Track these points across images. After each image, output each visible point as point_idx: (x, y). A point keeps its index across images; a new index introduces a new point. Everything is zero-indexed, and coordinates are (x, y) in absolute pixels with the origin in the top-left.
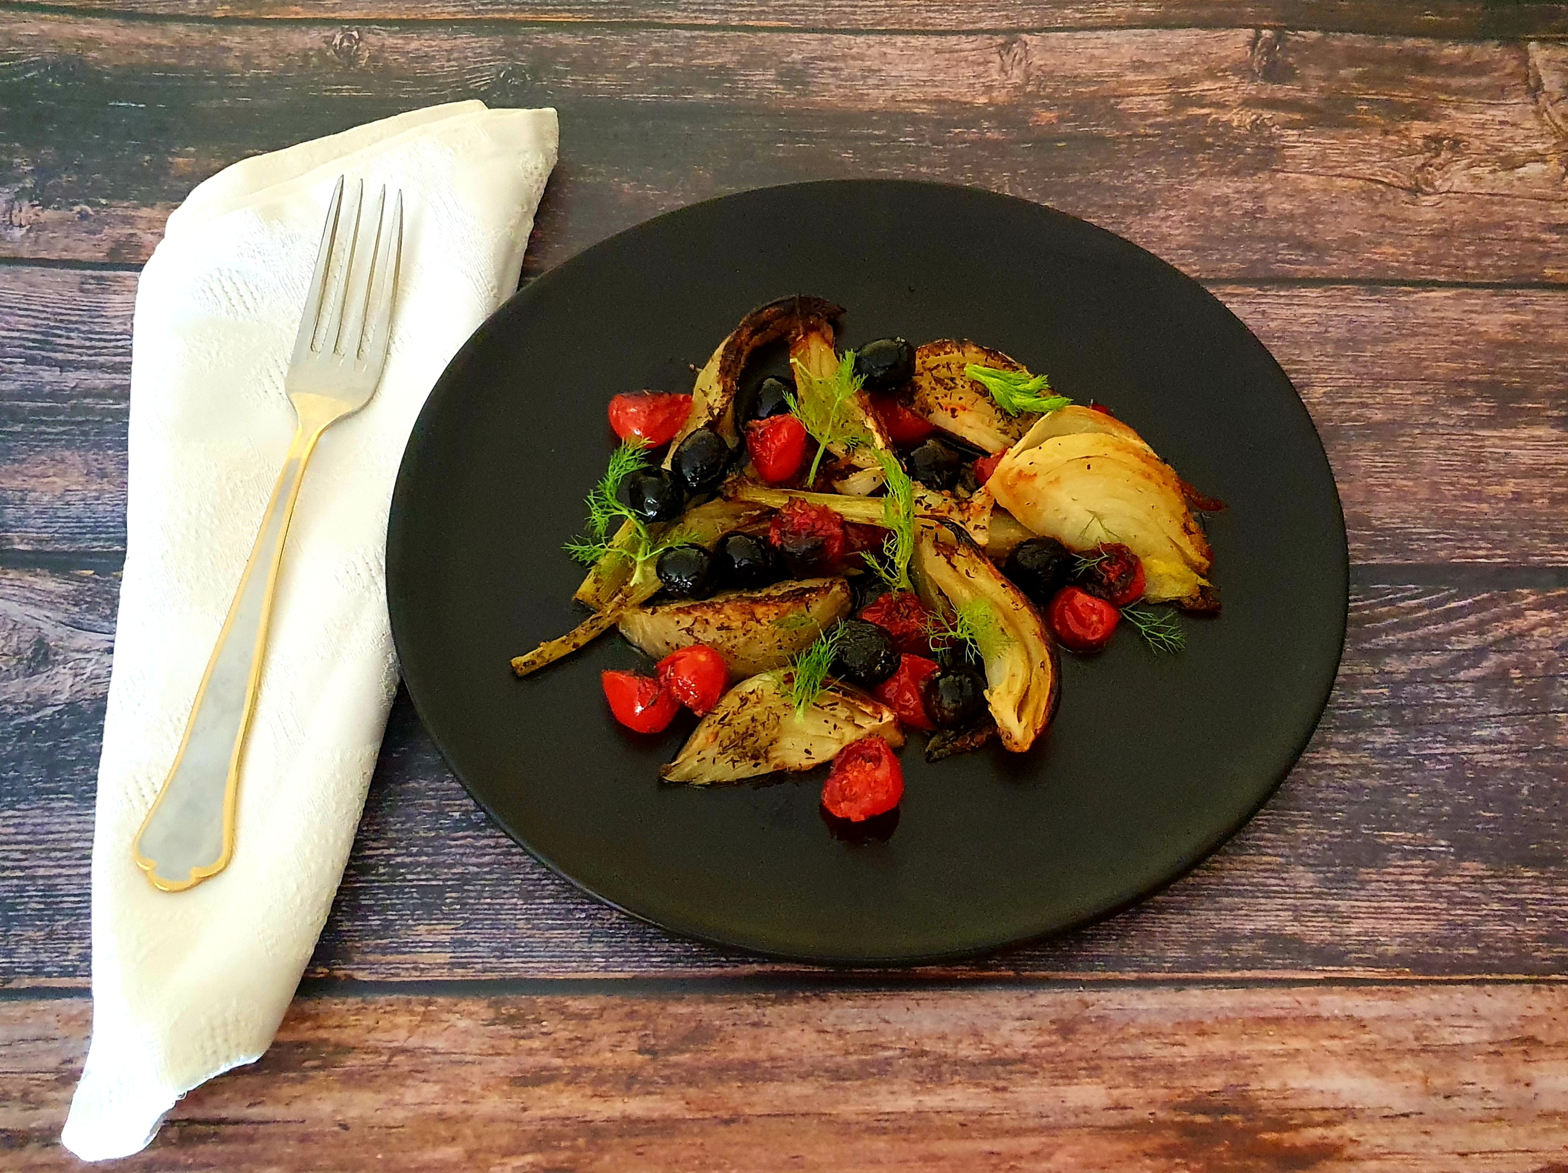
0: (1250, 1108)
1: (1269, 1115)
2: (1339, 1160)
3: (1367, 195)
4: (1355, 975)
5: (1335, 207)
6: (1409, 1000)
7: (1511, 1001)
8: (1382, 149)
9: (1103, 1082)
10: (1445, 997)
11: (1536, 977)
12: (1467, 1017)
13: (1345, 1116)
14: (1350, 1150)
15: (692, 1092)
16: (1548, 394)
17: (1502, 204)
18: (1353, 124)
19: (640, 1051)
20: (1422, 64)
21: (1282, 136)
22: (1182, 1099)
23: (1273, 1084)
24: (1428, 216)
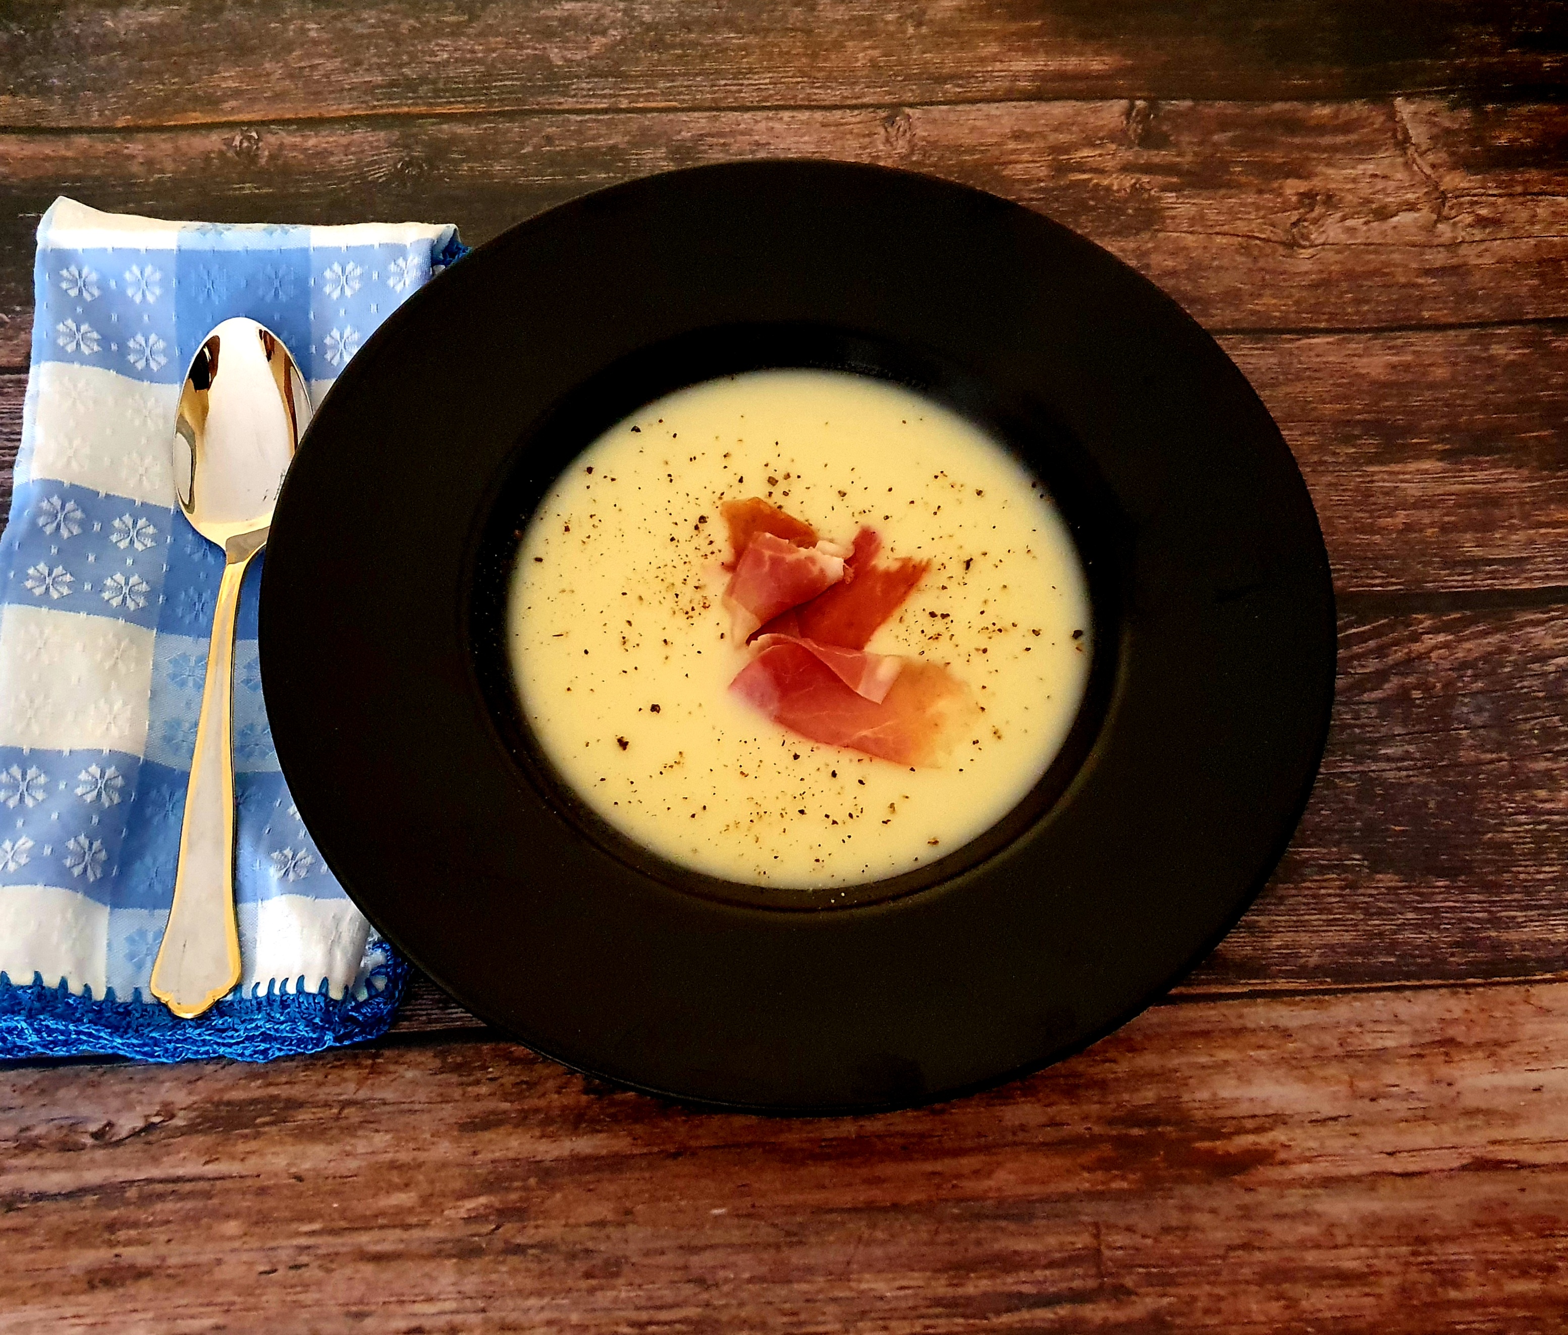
0: (1183, 1120)
1: (1202, 1124)
2: (1272, 1164)
3: (1245, 250)
4: (1278, 987)
5: (1216, 263)
6: (1333, 1008)
7: (1430, 1005)
8: (1258, 208)
9: (1039, 1101)
10: (1366, 1005)
11: (1452, 981)
12: (1389, 1022)
13: (1275, 1121)
14: (1283, 1155)
15: (639, 1129)
16: (1431, 430)
17: (1376, 252)
18: (1229, 185)
19: (586, 1091)
20: (1292, 125)
21: (1160, 198)
22: (1116, 1114)
23: (1204, 1095)
24: (1304, 268)
